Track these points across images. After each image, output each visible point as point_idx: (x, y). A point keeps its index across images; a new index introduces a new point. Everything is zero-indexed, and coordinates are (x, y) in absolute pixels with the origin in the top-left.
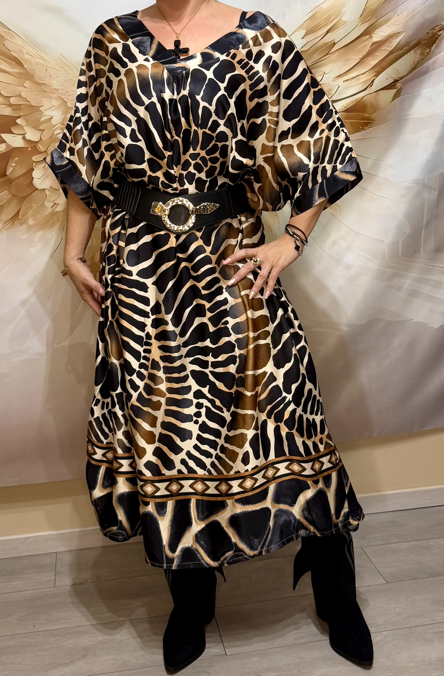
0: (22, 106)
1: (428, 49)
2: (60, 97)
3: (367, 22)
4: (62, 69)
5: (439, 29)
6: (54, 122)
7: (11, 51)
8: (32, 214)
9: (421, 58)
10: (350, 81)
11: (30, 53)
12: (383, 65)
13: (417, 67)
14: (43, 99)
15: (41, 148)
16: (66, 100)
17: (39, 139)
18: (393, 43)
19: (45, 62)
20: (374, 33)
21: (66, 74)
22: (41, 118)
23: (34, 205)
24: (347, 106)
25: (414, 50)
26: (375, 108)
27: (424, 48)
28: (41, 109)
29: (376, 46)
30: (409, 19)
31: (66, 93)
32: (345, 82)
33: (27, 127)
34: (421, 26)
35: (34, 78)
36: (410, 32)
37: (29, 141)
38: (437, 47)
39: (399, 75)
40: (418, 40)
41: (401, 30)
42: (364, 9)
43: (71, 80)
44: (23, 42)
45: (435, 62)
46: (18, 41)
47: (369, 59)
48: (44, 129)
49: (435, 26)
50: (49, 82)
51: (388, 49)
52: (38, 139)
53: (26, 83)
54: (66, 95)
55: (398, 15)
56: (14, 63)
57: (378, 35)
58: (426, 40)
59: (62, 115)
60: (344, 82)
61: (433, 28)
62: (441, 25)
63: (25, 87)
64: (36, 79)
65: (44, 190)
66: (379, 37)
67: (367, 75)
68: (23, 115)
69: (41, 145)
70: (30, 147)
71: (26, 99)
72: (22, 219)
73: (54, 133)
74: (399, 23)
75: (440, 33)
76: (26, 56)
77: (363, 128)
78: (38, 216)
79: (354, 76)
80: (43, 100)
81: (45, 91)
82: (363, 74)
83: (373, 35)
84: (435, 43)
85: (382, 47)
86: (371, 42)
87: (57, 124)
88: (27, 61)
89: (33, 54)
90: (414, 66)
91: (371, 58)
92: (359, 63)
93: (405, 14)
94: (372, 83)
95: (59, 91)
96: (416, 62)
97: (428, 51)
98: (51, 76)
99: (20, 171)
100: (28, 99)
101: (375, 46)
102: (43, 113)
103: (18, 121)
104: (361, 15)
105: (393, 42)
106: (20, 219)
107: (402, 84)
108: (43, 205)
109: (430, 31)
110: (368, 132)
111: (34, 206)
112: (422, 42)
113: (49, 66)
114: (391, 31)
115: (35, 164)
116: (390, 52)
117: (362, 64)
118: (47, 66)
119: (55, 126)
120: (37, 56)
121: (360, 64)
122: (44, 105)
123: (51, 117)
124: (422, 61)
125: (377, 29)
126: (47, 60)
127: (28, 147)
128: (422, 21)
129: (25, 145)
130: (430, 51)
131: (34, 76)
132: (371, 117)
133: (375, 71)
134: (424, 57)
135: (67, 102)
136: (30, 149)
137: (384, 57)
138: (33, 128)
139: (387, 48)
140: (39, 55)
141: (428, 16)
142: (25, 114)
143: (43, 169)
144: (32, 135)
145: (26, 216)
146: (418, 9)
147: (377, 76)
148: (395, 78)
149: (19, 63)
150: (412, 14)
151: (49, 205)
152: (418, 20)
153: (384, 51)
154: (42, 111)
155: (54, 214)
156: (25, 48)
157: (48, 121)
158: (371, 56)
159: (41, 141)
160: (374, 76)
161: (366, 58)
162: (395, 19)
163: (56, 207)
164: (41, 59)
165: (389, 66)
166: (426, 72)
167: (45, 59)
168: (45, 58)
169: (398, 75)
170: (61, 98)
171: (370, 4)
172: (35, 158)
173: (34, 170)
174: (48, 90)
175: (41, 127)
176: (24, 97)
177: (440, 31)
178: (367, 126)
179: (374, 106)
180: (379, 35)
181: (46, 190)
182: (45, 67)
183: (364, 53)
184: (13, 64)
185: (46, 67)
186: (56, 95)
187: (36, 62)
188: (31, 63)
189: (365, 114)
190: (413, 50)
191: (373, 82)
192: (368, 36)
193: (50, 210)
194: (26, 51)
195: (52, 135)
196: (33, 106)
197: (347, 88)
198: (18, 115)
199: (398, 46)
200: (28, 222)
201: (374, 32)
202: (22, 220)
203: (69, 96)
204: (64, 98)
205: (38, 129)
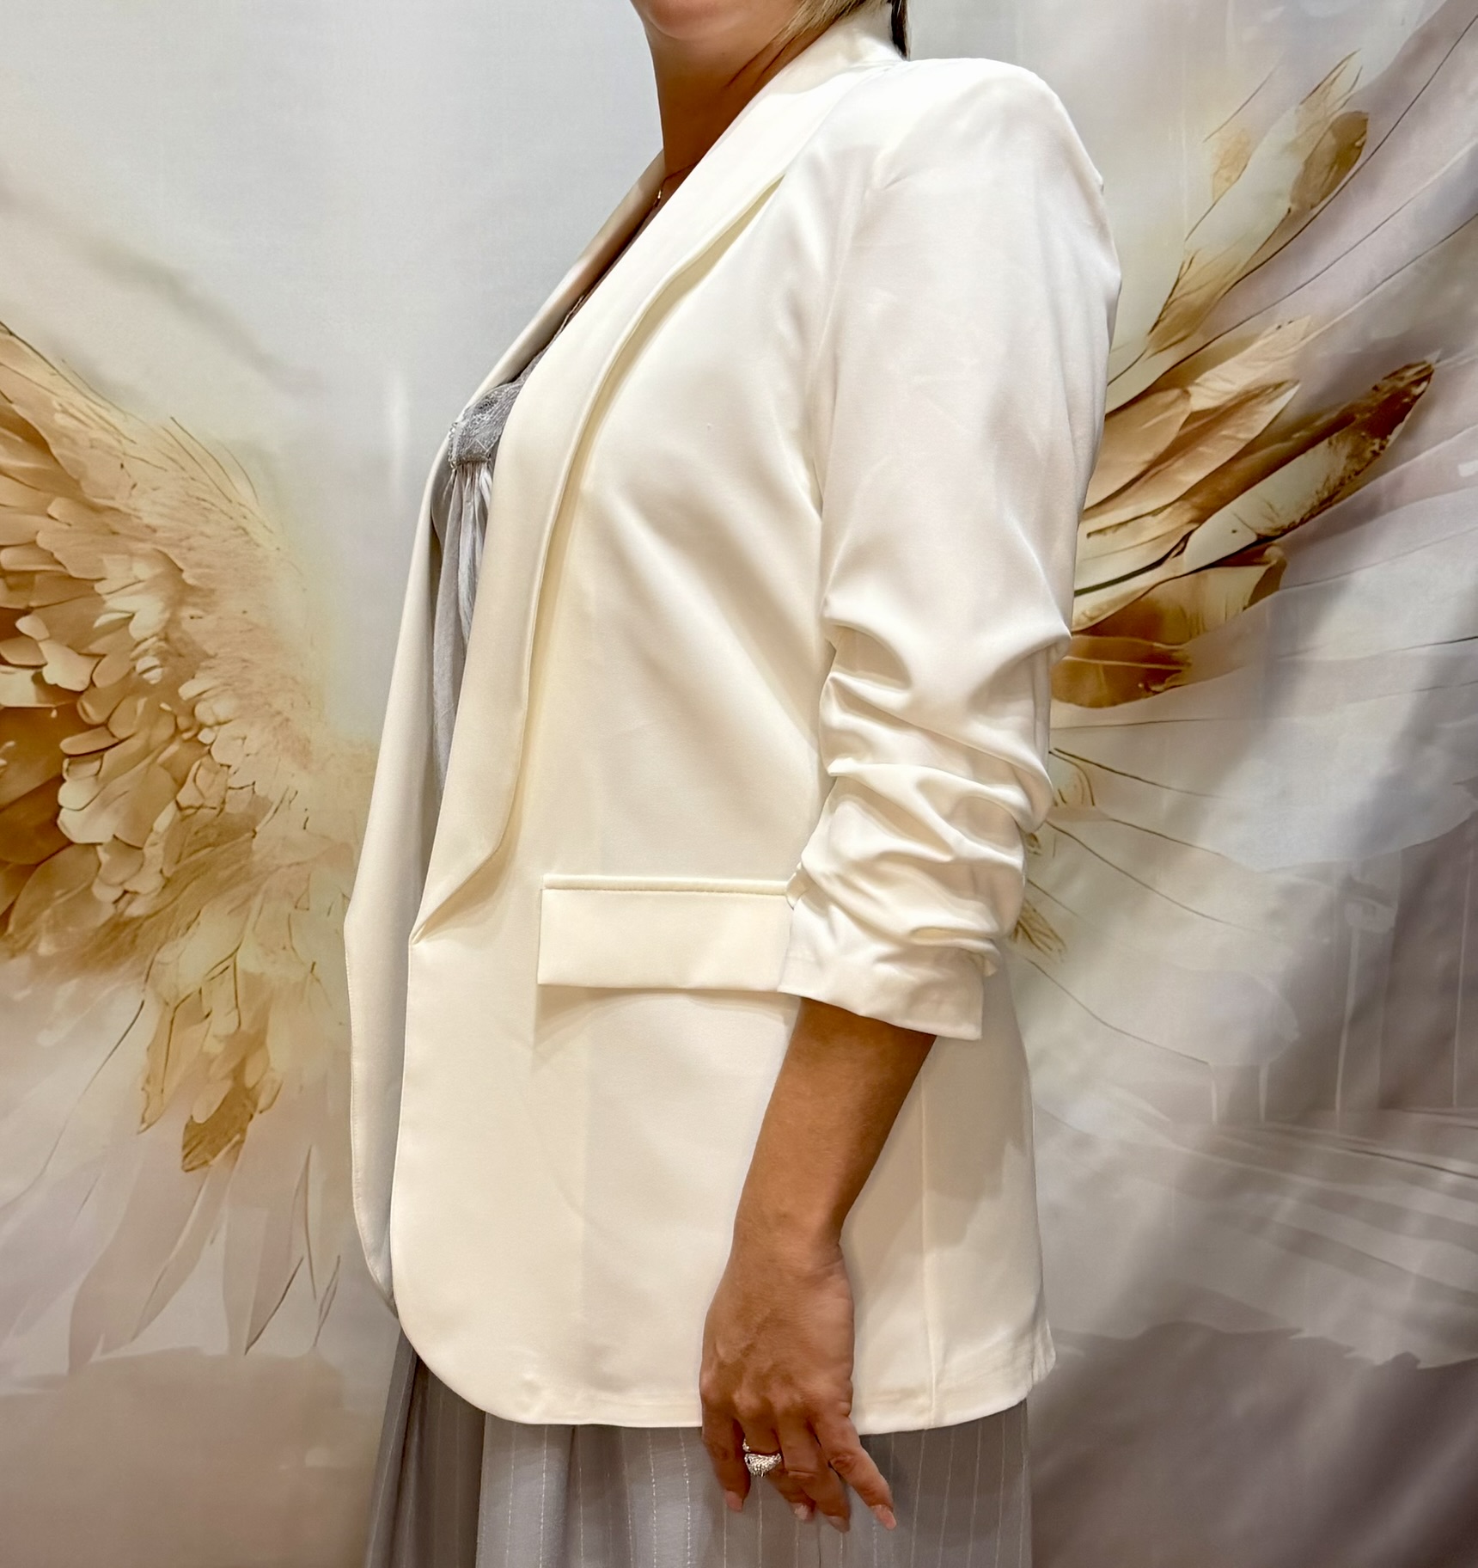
0: (37, 578)
1: (1377, 441)
2: (160, 552)
3: (1173, 348)
4: (170, 463)
5: (1416, 378)
6: (136, 630)
7: (11, 402)
8: (52, 922)
9: (1350, 467)
10: (1109, 535)
11: (72, 410)
12: (1220, 489)
13: (1337, 498)
14: (106, 559)
15: (92, 712)
16: (180, 564)
17: (87, 682)
18: (1256, 417)
19: (119, 442)
20: (1198, 384)
21: (183, 479)
22: (97, 617)
23: (58, 893)
24: (1095, 614)
25: (1330, 443)
26: (1191, 624)
27: (1363, 437)
28: (99, 587)
29: (1203, 425)
30: (1313, 340)
31: (181, 540)
32: (1092, 538)
33: (48, 641)
34: (1354, 368)
35: (80, 488)
36: (1316, 386)
37: (55, 691)
38: (1407, 434)
39: (1276, 519)
40: (1343, 410)
41: (1287, 376)
42: (1166, 306)
43: (198, 498)
44: (53, 374)
45: (1398, 484)
46: (37, 373)
47: (1176, 465)
48: (102, 652)
49: (1403, 366)
50: (127, 506)
51: (1242, 436)
52: (82, 682)
53: (53, 504)
54: (178, 546)
55: (1279, 327)
56: (19, 439)
57: (1209, 391)
58: (1370, 411)
59: (164, 611)
60: (1089, 535)
61: (1395, 373)
62: (1424, 363)
63: (51, 517)
64: (88, 492)
65: (91, 848)
66: (1213, 398)
67: (1166, 518)
68: (39, 607)
69: (93, 705)
70: (57, 708)
71: (52, 554)
72: (17, 936)
73: (134, 668)
74: (1280, 354)
75: (1417, 391)
76: (61, 420)
77: (1147, 689)
78: (70, 929)
79: (1123, 519)
80: (105, 561)
81: (114, 533)
82: (1154, 513)
83: (1191, 389)
84: (1402, 420)
85: (1221, 430)
86: (1183, 412)
87: (146, 640)
88: (62, 434)
89: (82, 412)
90: (1326, 494)
91: (1179, 463)
92: (1143, 480)
93: (1301, 325)
94: (1182, 545)
95: (159, 534)
96: (1334, 481)
97: (1376, 447)
98: (134, 486)
99: (22, 783)
100: (57, 556)
101: (1196, 425)
102: (104, 602)
103: (23, 624)
104: (1156, 325)
105: (1256, 413)
106: (11, 936)
107: (1284, 547)
108: (87, 895)
109: (1386, 381)
110: (1165, 700)
111: (60, 898)
112: (1358, 416)
113: (132, 453)
114: (1253, 378)
115: (69, 764)
116: (1248, 445)
117: (1153, 480)
118: (124, 454)
119: (138, 644)
120: (93, 420)
121: (1146, 482)
122: (108, 577)
123: (128, 615)
124: (1353, 477)
125: (1204, 371)
126: (126, 434)
127: (50, 709)
128: (1357, 350)
129: (39, 701)
130: (1382, 447)
131: (83, 484)
132: (1174, 654)
133: (1194, 507)
134: (1364, 464)
135: (181, 570)
136: (54, 714)
137: (1225, 464)
138: (69, 646)
139: (1238, 432)
140: (101, 417)
141: (1376, 334)
142: (45, 603)
143: (92, 779)
144: (64, 671)
145: (30, 930)
146: (1347, 309)
147: (1200, 521)
148: (1263, 531)
149: (35, 440)
150: (1327, 326)
151: (105, 894)
152: (1344, 345)
153: (1227, 441)
154: (99, 595)
155: (118, 925)
156: (56, 394)
157: (121, 627)
158: (1184, 455)
159: (92, 690)
160: (1191, 521)
161: (1167, 464)
162: (1270, 338)
163: (129, 903)
164: (107, 431)
165: (1243, 491)
166: (1371, 512)
167: (120, 428)
168: (117, 425)
169: (1271, 520)
170: (165, 556)
171: (1184, 291)
172: (68, 745)
173: (63, 781)
174: (123, 531)
175: (95, 648)
176: (46, 547)
177: (1418, 383)
178: (1162, 681)
179: (1188, 617)
180: (1212, 390)
181: (99, 848)
182: (118, 457)
183: (1161, 445)
184: (17, 442)
185: (120, 455)
186: (147, 547)
187: (91, 440)
188: (74, 442)
189: (1156, 644)
190: (1326, 442)
191: (1186, 539)
192: (1175, 393)
193: (108, 912)
194: (61, 405)
195: (129, 674)
196: (70, 577)
197: (1098, 557)
198: (21, 606)
199: (1272, 427)
200: (36, 946)
201: (1198, 381)
202: (17, 942)
203: (190, 549)
204: (172, 557)
205: (85, 651)
